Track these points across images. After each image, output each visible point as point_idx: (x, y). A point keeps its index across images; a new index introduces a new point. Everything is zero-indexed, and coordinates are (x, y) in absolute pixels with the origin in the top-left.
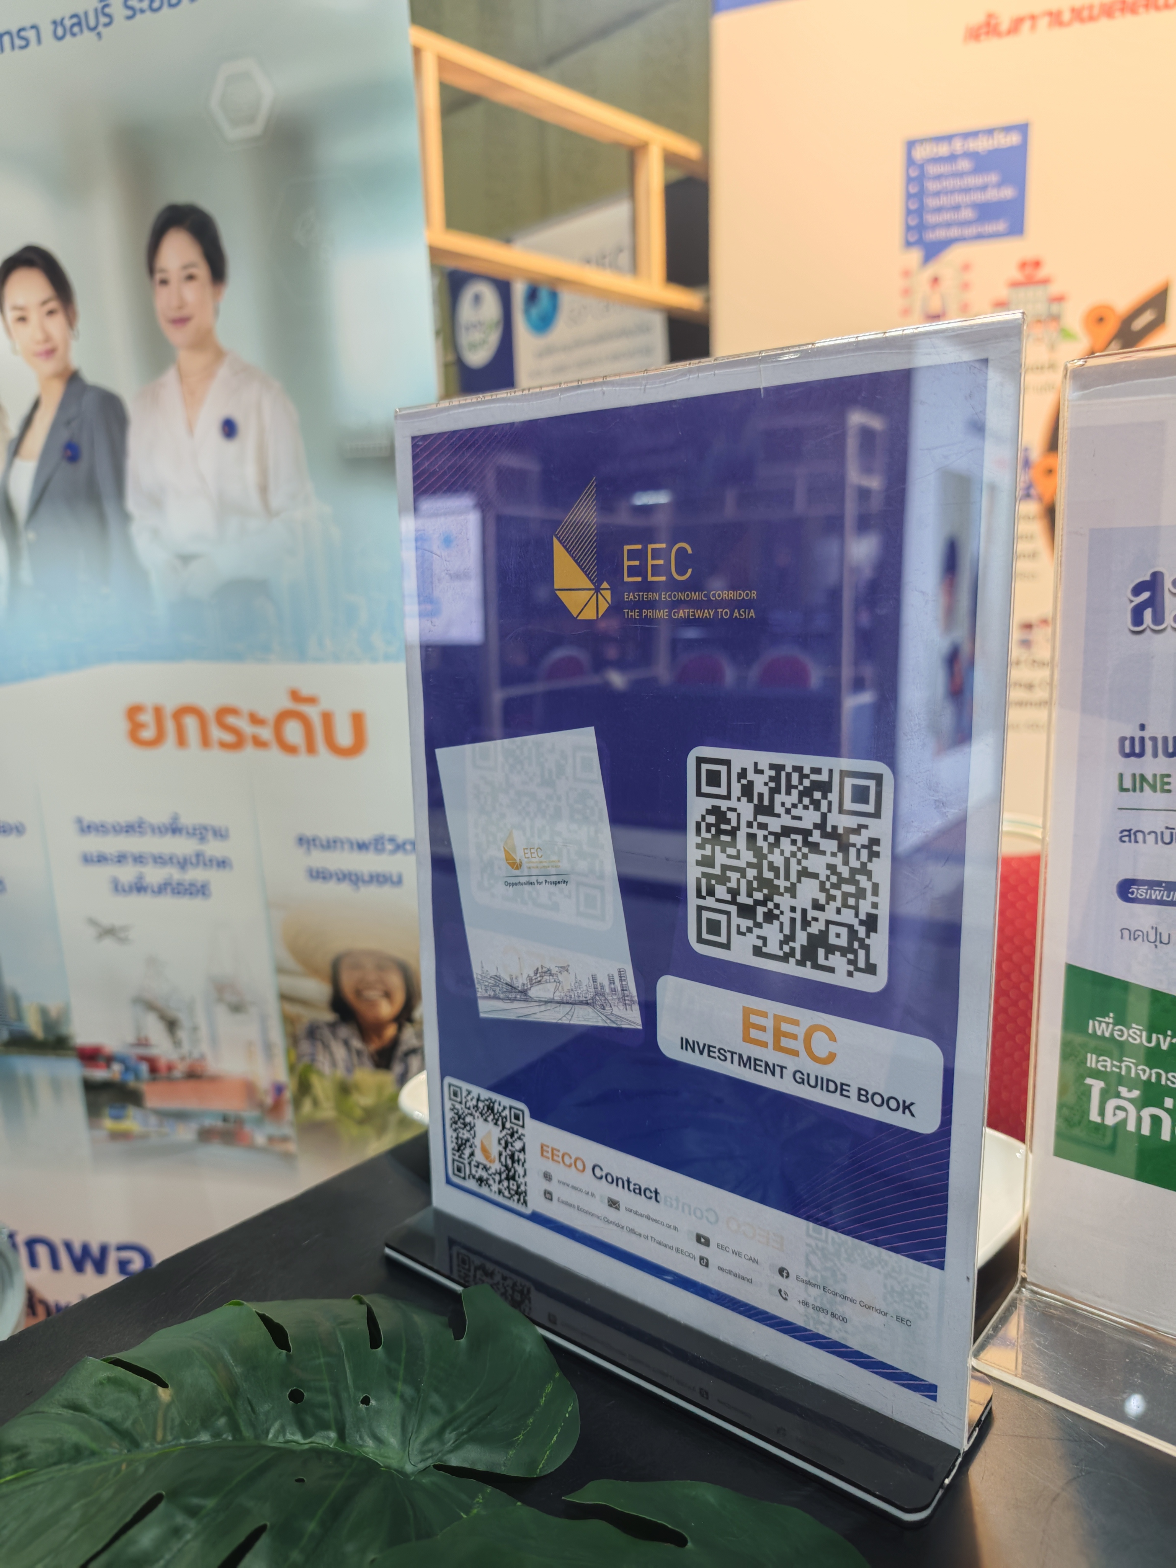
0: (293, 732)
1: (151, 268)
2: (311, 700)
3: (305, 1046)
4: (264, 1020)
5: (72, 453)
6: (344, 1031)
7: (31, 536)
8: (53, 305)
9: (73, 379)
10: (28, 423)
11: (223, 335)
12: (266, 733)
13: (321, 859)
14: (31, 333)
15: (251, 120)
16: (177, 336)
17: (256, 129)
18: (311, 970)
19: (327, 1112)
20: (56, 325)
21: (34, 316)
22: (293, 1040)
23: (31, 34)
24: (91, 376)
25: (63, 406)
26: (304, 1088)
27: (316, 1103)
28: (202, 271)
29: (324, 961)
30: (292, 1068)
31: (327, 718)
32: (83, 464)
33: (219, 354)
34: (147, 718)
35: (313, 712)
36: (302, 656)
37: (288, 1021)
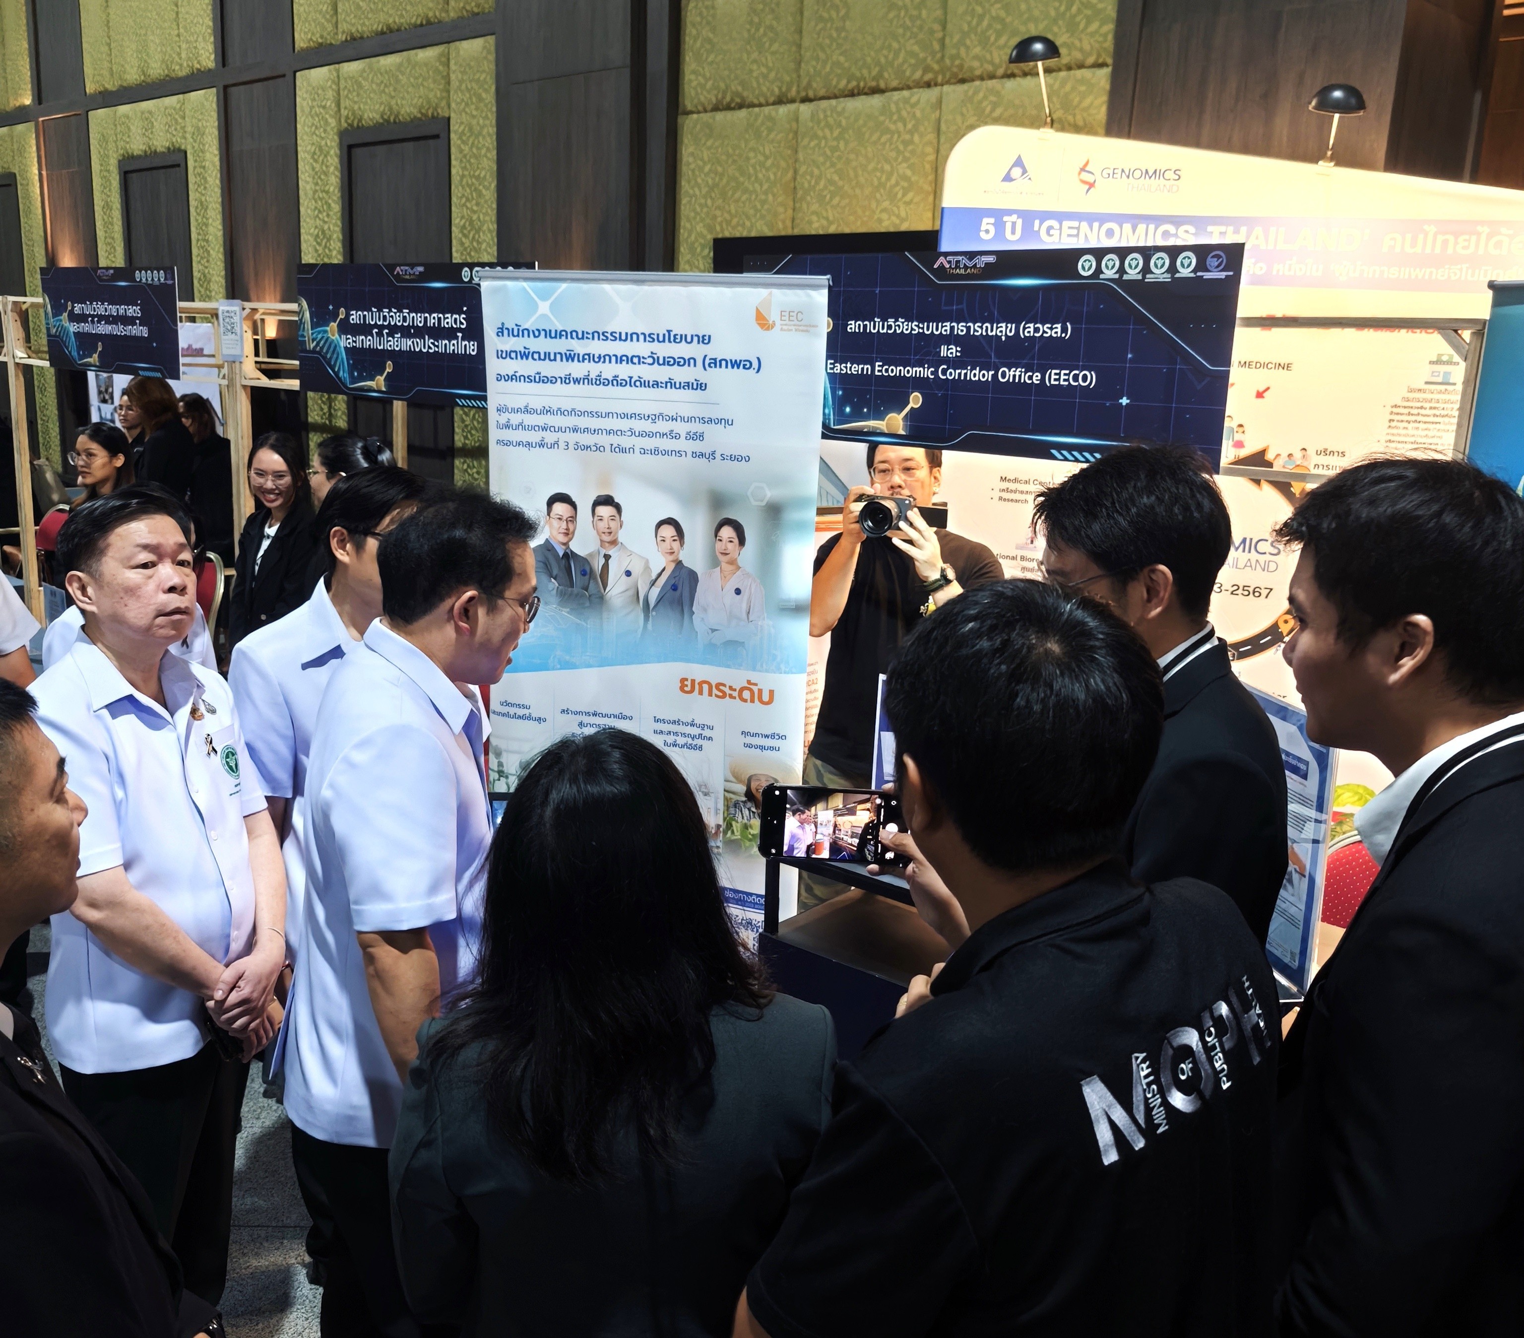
0: (746, 694)
1: (716, 536)
2: (756, 685)
3: (732, 810)
4: (717, 799)
5: (675, 588)
6: (749, 804)
7: (654, 613)
8: (676, 538)
9: (679, 564)
10: (660, 575)
11: (741, 561)
12: (735, 694)
13: (749, 740)
14: (667, 545)
15: (762, 501)
16: (722, 558)
17: (764, 504)
18: (739, 780)
19: (737, 835)
20: (676, 545)
21: (668, 541)
22: (727, 807)
23: (684, 454)
24: (686, 564)
25: (673, 571)
26: (729, 826)
27: (733, 832)
28: (736, 541)
29: (745, 777)
30: (725, 819)
31: (760, 691)
32: (678, 593)
33: (739, 568)
34: (689, 683)
35: (755, 689)
36: (754, 669)
37: (726, 799)
